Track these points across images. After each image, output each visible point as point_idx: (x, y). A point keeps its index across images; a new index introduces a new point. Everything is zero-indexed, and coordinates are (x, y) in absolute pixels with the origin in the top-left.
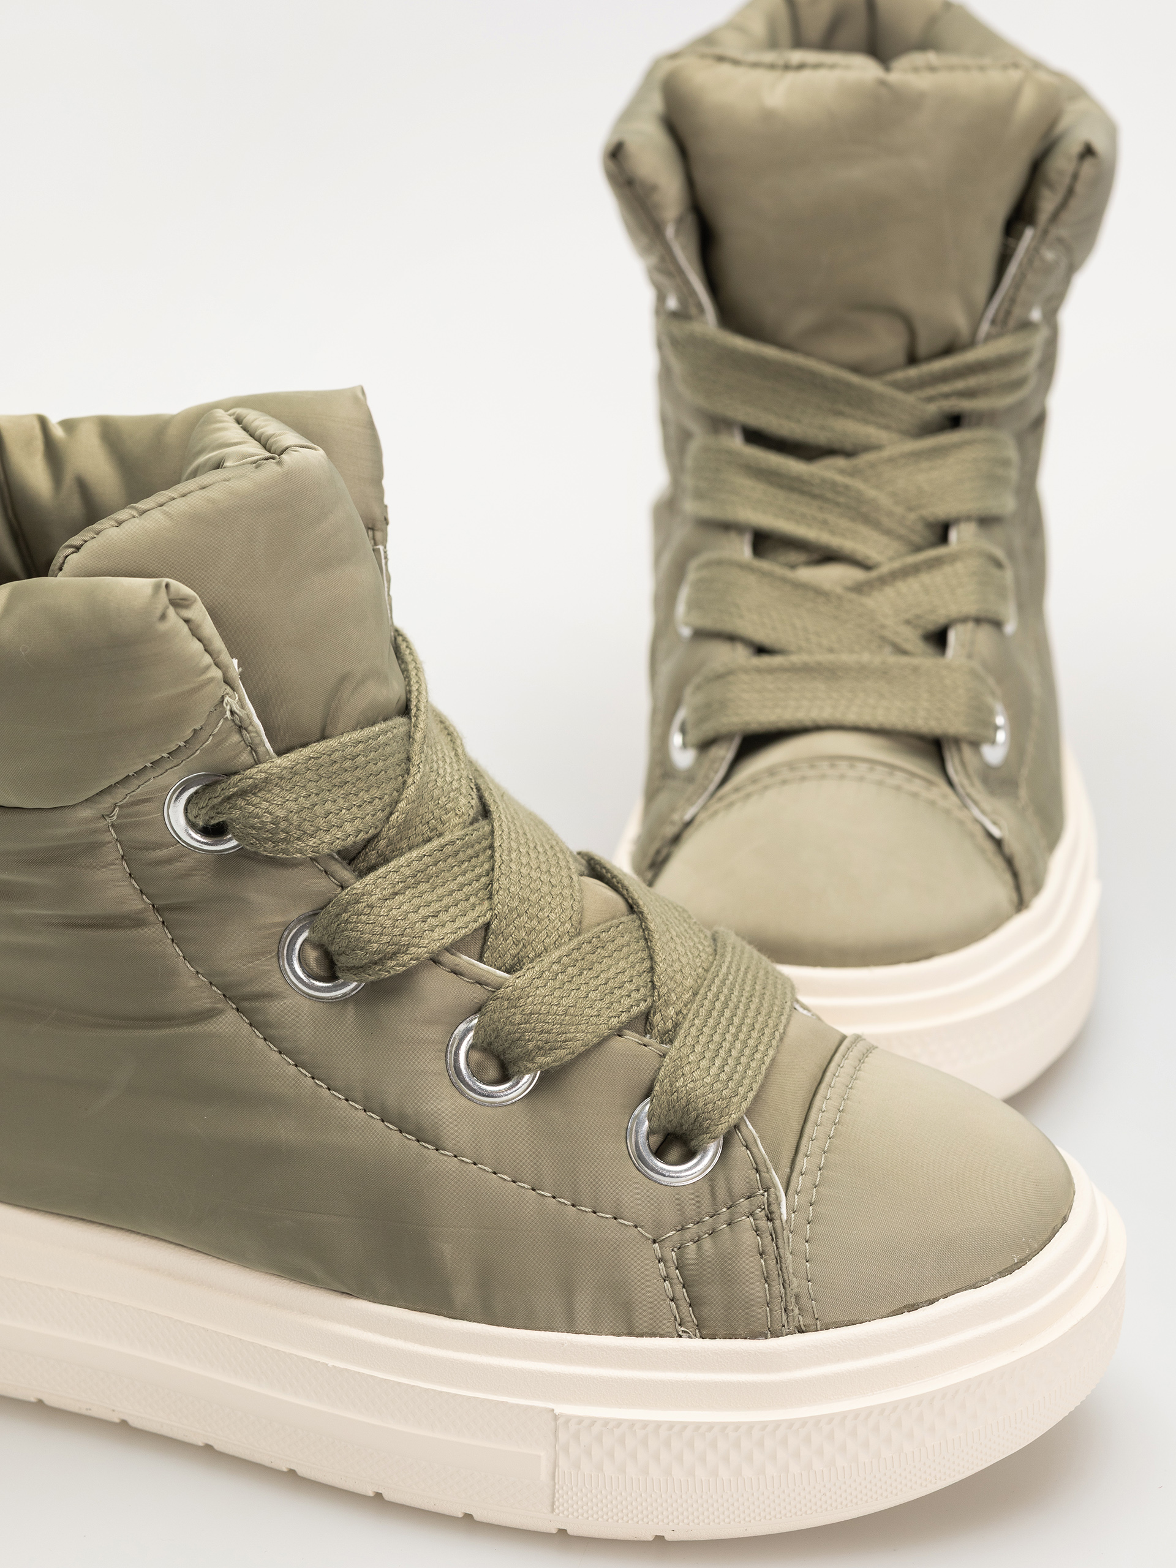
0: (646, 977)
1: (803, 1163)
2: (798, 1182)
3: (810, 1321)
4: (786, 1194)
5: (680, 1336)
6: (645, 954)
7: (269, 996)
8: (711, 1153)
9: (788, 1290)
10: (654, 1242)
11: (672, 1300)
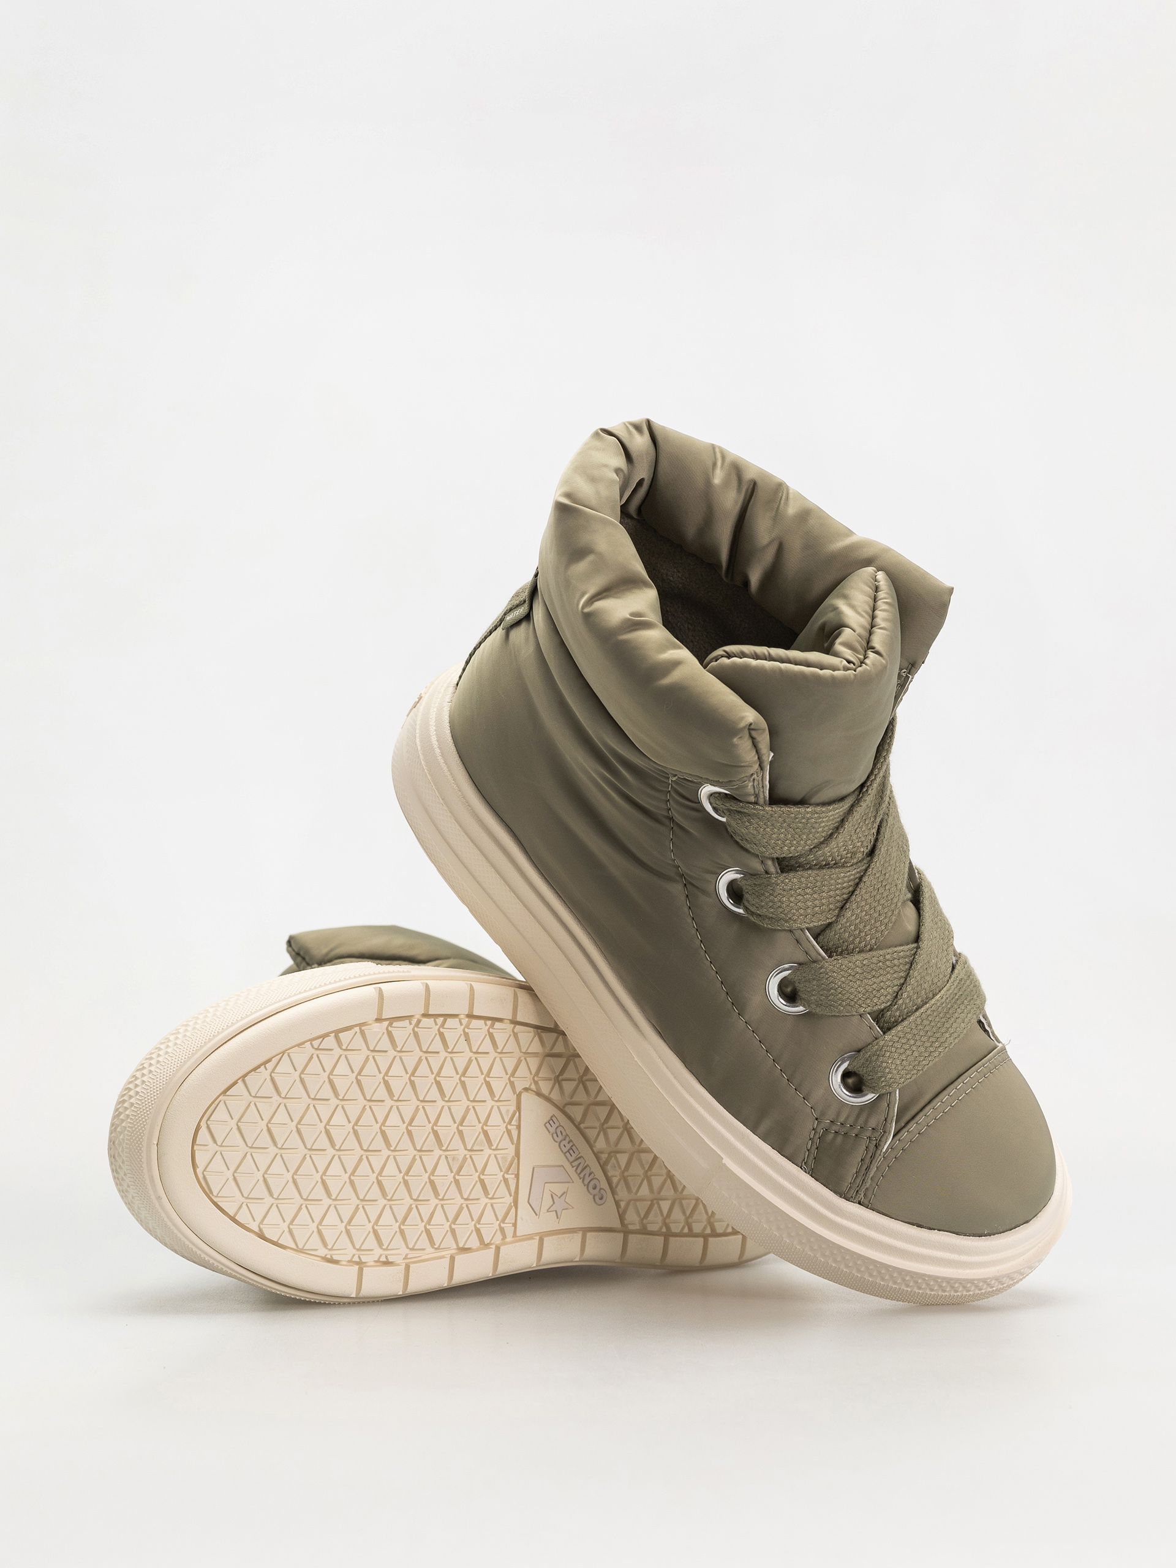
0: (896, 989)
1: (913, 1126)
2: (904, 1134)
3: (866, 1202)
4: (894, 1136)
5: (802, 1169)
6: (903, 974)
7: (704, 892)
8: (870, 1097)
9: (864, 1184)
10: (817, 1119)
11: (808, 1150)
